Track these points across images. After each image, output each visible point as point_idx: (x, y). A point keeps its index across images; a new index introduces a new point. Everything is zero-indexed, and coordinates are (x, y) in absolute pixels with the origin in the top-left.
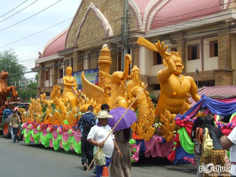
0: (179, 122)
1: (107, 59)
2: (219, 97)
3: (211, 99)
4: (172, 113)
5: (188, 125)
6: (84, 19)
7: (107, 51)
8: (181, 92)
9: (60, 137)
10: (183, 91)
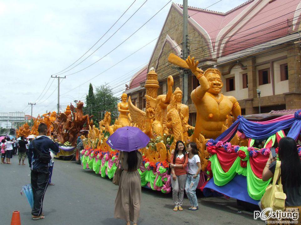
0: (210, 148)
1: (153, 83)
2: (256, 118)
3: (246, 120)
4: (206, 138)
5: (220, 151)
6: (161, 51)
7: (153, 75)
8: (219, 114)
9: (107, 164)
10: (221, 113)
